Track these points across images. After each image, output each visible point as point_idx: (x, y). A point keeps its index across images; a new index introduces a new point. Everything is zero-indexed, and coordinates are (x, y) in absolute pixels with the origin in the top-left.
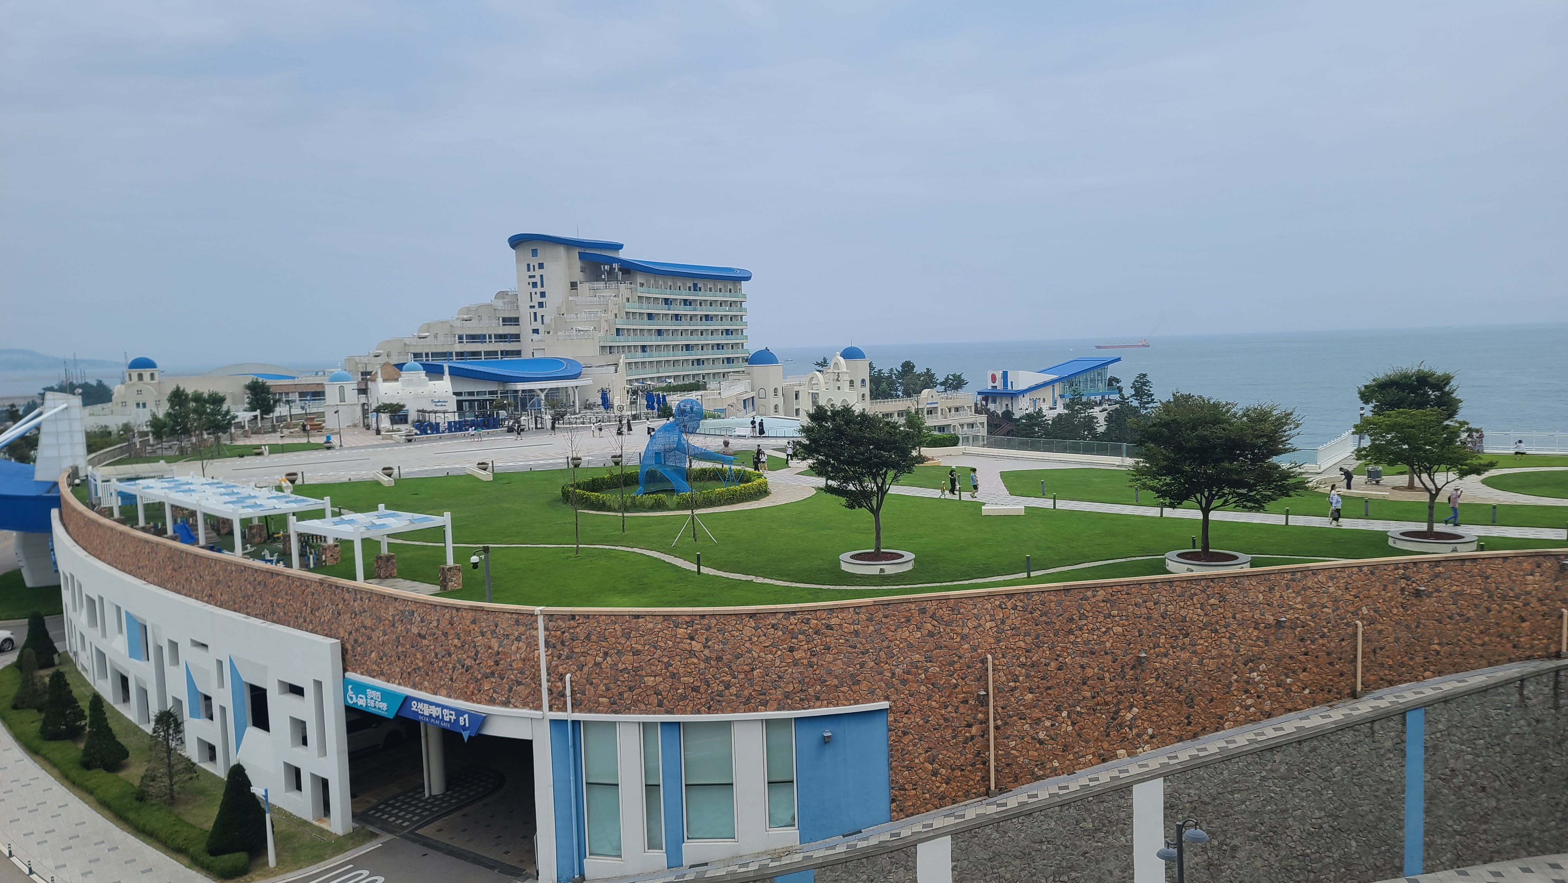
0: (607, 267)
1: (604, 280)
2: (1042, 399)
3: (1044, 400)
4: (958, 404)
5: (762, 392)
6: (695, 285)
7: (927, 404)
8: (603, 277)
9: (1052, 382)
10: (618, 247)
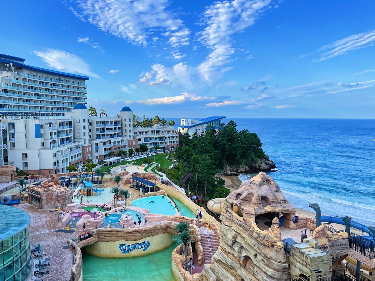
0: (7, 65)
1: (6, 70)
2: (199, 129)
3: (200, 130)
4: (169, 130)
5: (78, 121)
6: (59, 79)
7: (156, 129)
8: (6, 69)
9: (203, 124)
10: (23, 60)
